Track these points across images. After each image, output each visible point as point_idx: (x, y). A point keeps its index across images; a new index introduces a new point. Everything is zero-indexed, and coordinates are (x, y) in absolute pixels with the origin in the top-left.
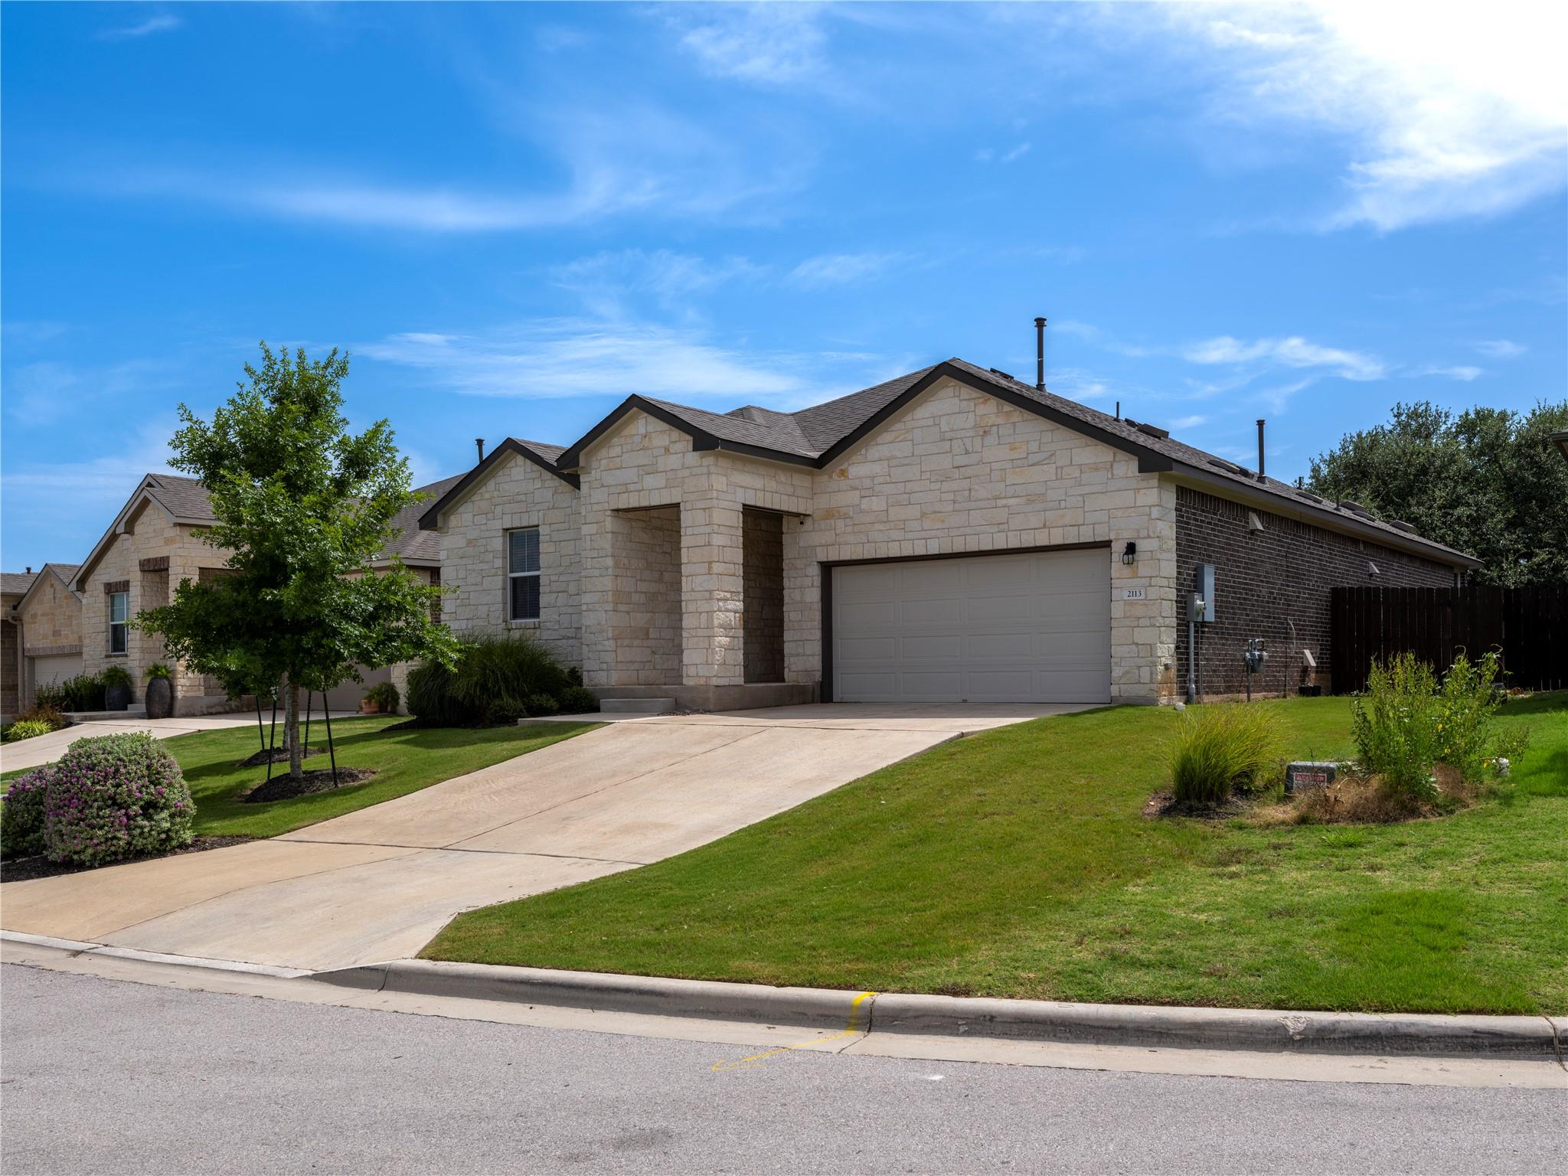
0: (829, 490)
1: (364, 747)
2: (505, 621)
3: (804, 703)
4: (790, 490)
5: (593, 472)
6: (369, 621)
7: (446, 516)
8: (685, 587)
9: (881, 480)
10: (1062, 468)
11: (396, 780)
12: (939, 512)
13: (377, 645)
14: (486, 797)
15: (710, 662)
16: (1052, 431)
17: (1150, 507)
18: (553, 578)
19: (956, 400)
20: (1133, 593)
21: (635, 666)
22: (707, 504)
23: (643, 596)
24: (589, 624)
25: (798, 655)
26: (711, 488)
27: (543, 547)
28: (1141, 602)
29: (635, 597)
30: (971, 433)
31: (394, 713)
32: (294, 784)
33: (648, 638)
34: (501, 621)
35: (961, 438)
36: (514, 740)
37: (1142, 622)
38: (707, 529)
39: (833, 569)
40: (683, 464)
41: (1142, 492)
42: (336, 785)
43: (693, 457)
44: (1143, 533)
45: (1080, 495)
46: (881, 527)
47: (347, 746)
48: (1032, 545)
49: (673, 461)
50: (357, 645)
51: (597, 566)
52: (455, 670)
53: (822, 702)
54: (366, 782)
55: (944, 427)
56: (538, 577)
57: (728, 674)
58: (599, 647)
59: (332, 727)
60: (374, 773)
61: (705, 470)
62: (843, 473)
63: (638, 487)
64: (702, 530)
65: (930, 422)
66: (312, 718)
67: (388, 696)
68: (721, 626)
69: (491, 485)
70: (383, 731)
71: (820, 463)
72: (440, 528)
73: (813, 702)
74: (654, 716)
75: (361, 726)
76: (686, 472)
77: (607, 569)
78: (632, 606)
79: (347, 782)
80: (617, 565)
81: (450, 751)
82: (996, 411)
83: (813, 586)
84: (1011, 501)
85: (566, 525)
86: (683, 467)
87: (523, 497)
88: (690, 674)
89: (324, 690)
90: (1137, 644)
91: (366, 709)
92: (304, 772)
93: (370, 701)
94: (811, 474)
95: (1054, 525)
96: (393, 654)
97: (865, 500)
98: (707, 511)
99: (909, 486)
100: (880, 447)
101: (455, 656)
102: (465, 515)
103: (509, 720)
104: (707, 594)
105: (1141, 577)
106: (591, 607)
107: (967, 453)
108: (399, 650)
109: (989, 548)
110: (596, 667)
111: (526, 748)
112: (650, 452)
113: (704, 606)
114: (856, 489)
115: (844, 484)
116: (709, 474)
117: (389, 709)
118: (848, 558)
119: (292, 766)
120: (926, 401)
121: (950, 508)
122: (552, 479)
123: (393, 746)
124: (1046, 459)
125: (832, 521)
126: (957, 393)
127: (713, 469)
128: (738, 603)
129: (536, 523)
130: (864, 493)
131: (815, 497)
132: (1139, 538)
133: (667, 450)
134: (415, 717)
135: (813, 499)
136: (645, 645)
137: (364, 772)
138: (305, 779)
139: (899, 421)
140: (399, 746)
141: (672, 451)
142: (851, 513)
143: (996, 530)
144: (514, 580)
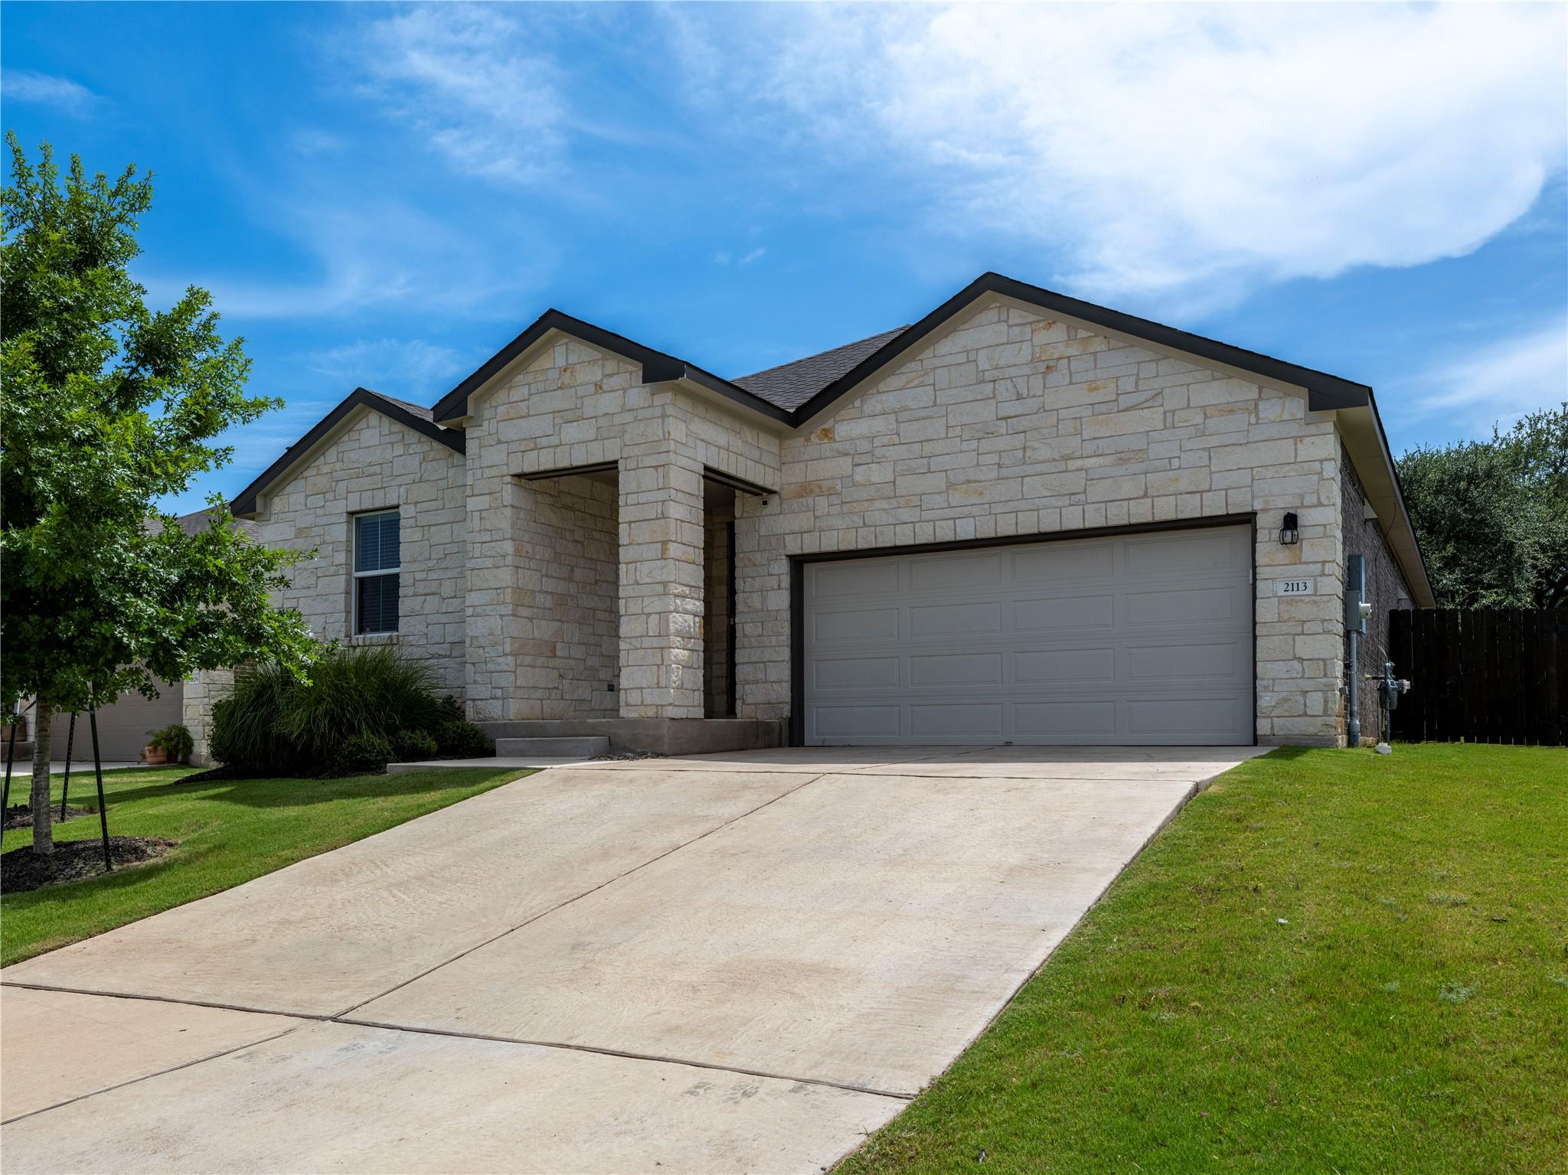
0: (806, 457)
1: (153, 805)
2: (348, 635)
3: (770, 747)
4: (756, 454)
5: (486, 423)
6: (172, 596)
7: (268, 497)
8: (623, 580)
9: (885, 440)
10: (1173, 412)
11: (212, 860)
12: (975, 481)
13: (185, 636)
14: (385, 894)
15: (663, 683)
16: (1157, 361)
17: (1321, 461)
18: (418, 576)
19: (1003, 327)
20: (1291, 586)
21: (539, 694)
22: (661, 459)
23: (549, 597)
24: (476, 634)
25: (757, 682)
26: (667, 436)
27: (404, 535)
28: (1307, 599)
29: (540, 599)
30: (1026, 370)
31: (186, 763)
32: (37, 865)
33: (555, 656)
34: (342, 634)
35: (1011, 378)
36: (391, 794)
37: (1308, 628)
38: (661, 495)
39: (805, 565)
40: (623, 406)
41: (1307, 440)
42: (109, 868)
43: (639, 394)
44: (1311, 499)
45: (1203, 449)
46: (885, 505)
47: (127, 804)
48: (1125, 522)
49: (608, 402)
50: (151, 633)
51: (488, 553)
52: (310, 683)
53: (791, 746)
54: (159, 860)
55: (983, 364)
56: (397, 576)
57: (686, 703)
58: (491, 667)
59: (105, 780)
60: (171, 845)
61: (658, 412)
62: (827, 434)
63: (554, 441)
64: (651, 497)
65: (963, 358)
66: (73, 769)
67: (178, 742)
68: (678, 634)
69: (332, 454)
70: (177, 783)
71: (797, 419)
72: (260, 514)
73: (780, 745)
74: (585, 760)
75: (143, 779)
76: (628, 417)
77: (504, 557)
78: (535, 610)
79: (128, 861)
80: (518, 553)
81: (292, 811)
82: (1066, 338)
83: (779, 588)
84: (1090, 463)
85: (439, 504)
86: (624, 410)
87: (377, 469)
88: (631, 701)
89: (92, 708)
90: (1301, 660)
91: (150, 758)
92: (57, 845)
93: (155, 748)
94: (779, 435)
95: (1162, 492)
96: (210, 651)
97: (859, 469)
98: (660, 469)
99: (928, 448)
100: (884, 397)
101: (309, 660)
102: (295, 496)
103: (373, 765)
104: (659, 588)
105: (1307, 563)
106: (479, 610)
107: (1019, 397)
108: (222, 645)
109: (1056, 527)
110: (487, 694)
111: (419, 806)
112: (573, 390)
113: (655, 605)
114: (847, 454)
115: (826, 448)
116: (664, 416)
117: (180, 758)
118: (833, 548)
119: (36, 835)
120: (955, 330)
121: (993, 475)
122: (420, 442)
123: (199, 804)
124: (1147, 401)
125: (810, 500)
126: (1004, 316)
127: (670, 410)
128: (697, 603)
129: (394, 502)
130: (857, 460)
131: (784, 467)
132: (1303, 506)
133: (598, 387)
134: (222, 765)
135: (780, 470)
136: (550, 665)
137: (155, 844)
138: (56, 857)
139: (914, 360)
140: (207, 804)
141: (605, 387)
142: (838, 488)
143: (1067, 502)
144: (361, 581)
